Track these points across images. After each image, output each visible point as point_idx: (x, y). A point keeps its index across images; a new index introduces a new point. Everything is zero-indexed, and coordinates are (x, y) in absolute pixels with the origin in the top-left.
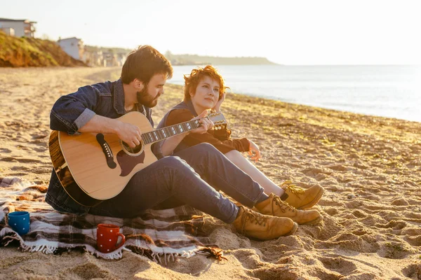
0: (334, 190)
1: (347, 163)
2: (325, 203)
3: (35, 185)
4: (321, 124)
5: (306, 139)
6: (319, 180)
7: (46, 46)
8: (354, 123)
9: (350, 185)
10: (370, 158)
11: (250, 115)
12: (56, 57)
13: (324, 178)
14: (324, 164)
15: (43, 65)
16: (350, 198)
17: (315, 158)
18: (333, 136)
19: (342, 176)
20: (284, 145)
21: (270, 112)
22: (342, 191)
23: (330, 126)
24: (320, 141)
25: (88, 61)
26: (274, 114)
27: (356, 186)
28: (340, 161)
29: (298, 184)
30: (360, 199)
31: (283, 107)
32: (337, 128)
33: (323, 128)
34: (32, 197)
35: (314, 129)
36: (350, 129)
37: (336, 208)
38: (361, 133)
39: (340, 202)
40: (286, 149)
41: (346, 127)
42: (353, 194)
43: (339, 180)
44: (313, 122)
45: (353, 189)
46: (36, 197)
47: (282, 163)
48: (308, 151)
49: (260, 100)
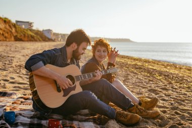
0: (164, 100)
1: (168, 86)
2: (160, 107)
3: (23, 96)
4: (154, 68)
5: (148, 75)
6: (156, 95)
7: (38, 33)
8: (168, 67)
9: (171, 98)
10: (178, 84)
11: (123, 63)
12: (42, 37)
13: (158, 94)
14: (157, 87)
15: (36, 41)
16: (172, 104)
17: (153, 84)
18: (160, 73)
19: (167, 93)
20: (139, 77)
21: (132, 62)
22: (167, 100)
23: (158, 69)
24: (155, 76)
25: (55, 39)
26: (134, 63)
27: (174, 98)
28: (165, 85)
29: (147, 97)
30: (176, 105)
31: (137, 60)
32: (162, 70)
33: (155, 70)
34: (20, 102)
35: (152, 70)
36: (168, 71)
37: (166, 109)
38: (173, 72)
39: (167, 106)
40: (140, 79)
41: (165, 69)
42: (173, 102)
43: (165, 95)
44: (151, 67)
45: (172, 100)
46: (22, 102)
47: (139, 86)
48: (150, 81)
49: (127, 57)
